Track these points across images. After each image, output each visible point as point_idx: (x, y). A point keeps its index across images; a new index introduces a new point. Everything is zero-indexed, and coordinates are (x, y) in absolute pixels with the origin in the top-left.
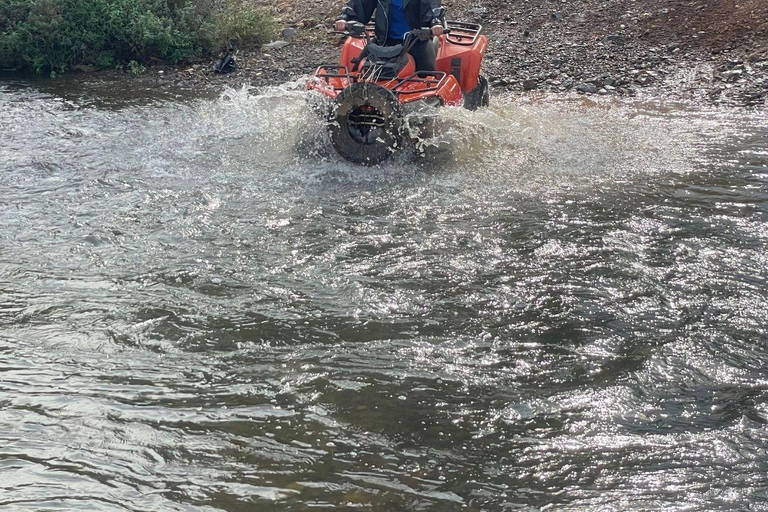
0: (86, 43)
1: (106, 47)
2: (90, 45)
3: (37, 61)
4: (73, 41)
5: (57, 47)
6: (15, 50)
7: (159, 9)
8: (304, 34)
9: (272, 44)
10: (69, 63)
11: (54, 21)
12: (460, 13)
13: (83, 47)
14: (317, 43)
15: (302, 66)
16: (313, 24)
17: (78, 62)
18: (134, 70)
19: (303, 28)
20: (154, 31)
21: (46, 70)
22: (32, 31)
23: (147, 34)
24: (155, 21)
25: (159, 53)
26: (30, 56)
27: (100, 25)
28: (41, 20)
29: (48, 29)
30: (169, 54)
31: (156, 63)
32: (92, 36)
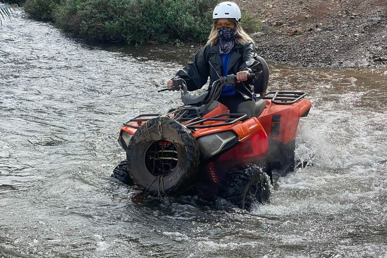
0: (154, 29)
1: (165, 32)
2: (157, 31)
3: (128, 38)
4: (148, 28)
5: (139, 31)
6: (117, 31)
7: (194, 12)
8: (275, 29)
9: (255, 34)
10: (145, 39)
11: (137, 17)
12: (365, 20)
13: (153, 31)
14: (280, 34)
15: (268, 46)
16: (281, 24)
17: (150, 39)
18: (178, 45)
19: (275, 26)
20: (190, 24)
21: (133, 43)
22: (126, 21)
23: (186, 25)
24: (191, 18)
25: (192, 36)
26: (125, 35)
27: (162, 19)
28: (131, 15)
29: (134, 21)
30: (198, 37)
31: (191, 41)
32: (158, 25)
